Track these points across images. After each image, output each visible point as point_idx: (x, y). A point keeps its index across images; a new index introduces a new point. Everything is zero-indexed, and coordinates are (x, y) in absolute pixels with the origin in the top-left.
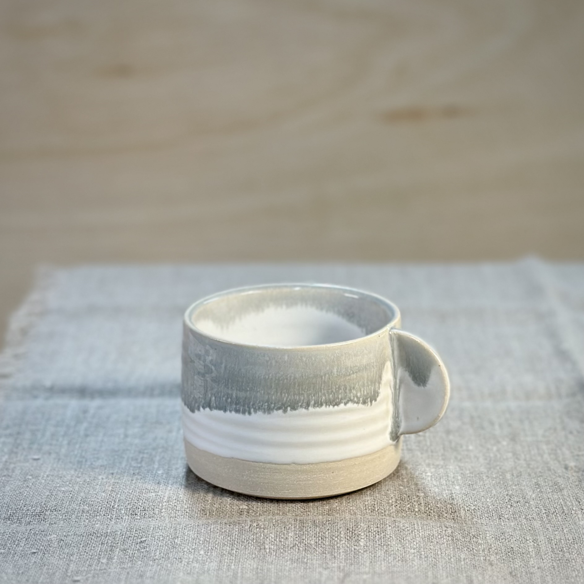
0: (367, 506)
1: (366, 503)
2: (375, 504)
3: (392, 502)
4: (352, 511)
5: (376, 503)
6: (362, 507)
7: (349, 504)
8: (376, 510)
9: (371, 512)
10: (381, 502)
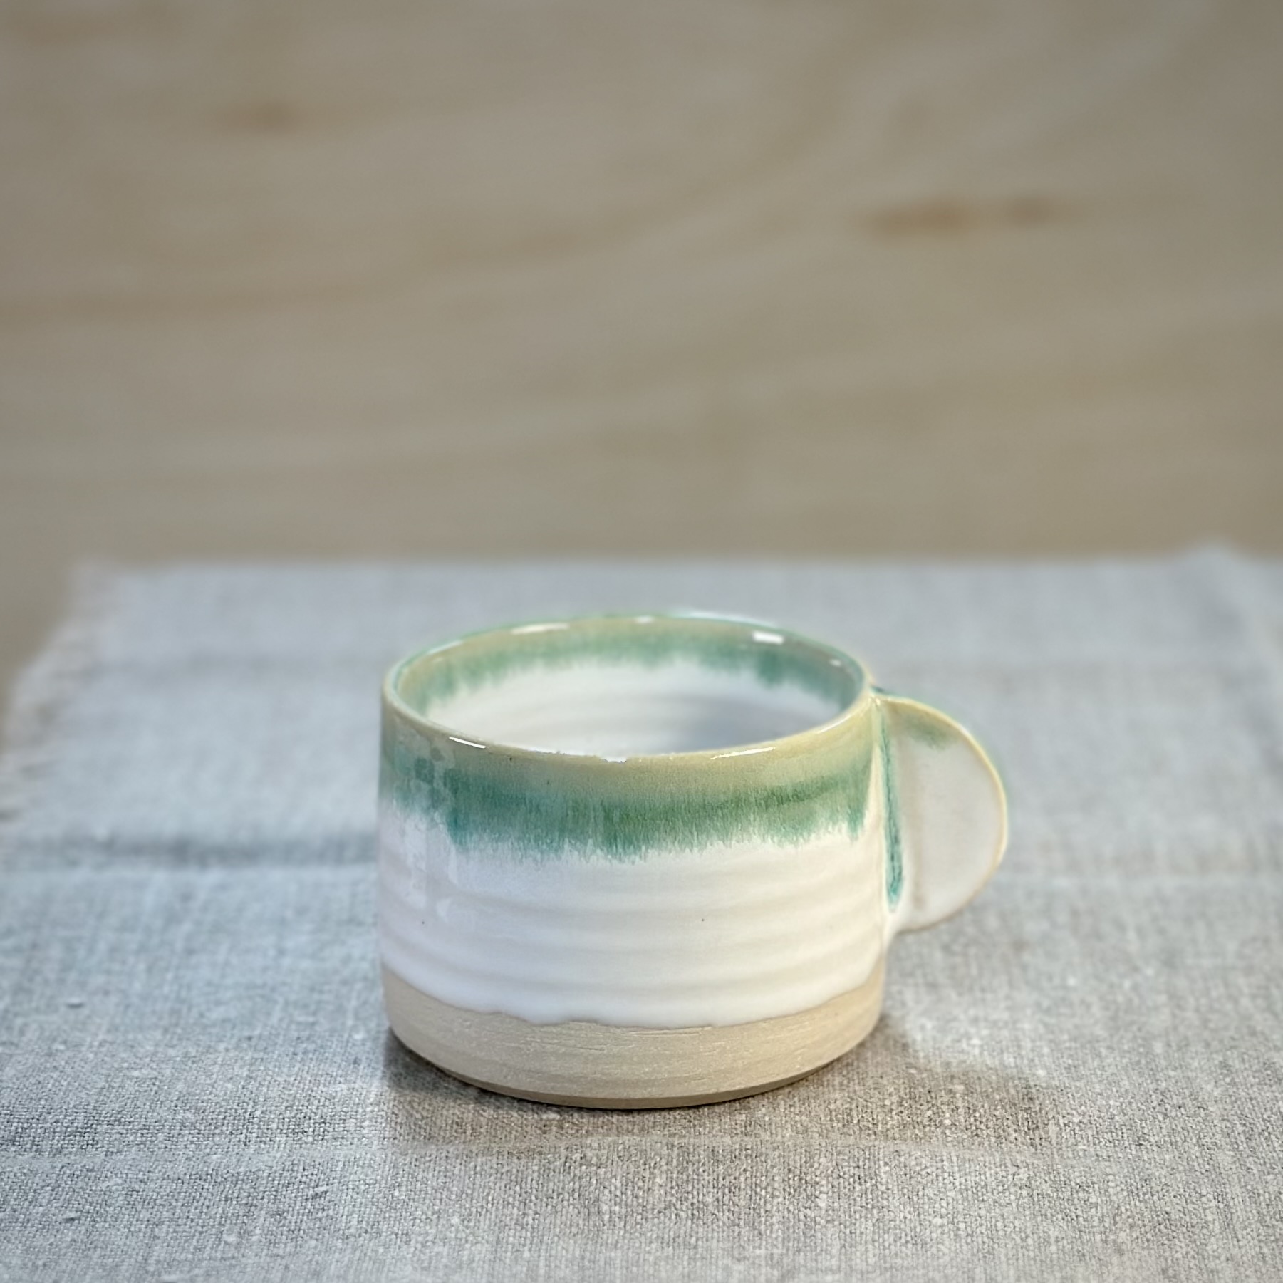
0: (834, 1113)
1: (832, 1107)
2: (851, 1110)
3: (892, 1104)
4: (799, 1125)
5: (854, 1106)
6: (822, 1116)
7: (792, 1109)
8: (855, 1122)
9: (844, 1126)
10: (865, 1103)
